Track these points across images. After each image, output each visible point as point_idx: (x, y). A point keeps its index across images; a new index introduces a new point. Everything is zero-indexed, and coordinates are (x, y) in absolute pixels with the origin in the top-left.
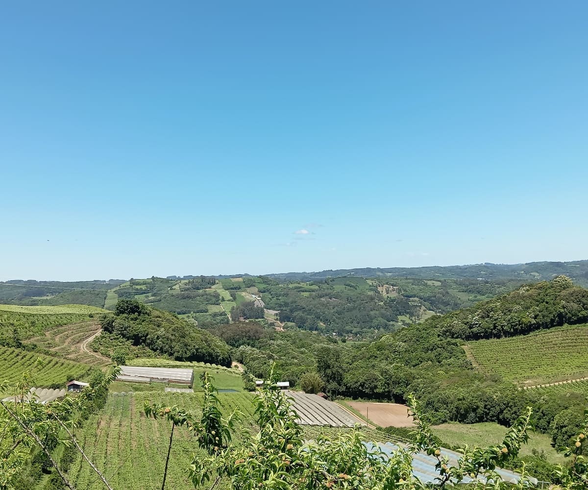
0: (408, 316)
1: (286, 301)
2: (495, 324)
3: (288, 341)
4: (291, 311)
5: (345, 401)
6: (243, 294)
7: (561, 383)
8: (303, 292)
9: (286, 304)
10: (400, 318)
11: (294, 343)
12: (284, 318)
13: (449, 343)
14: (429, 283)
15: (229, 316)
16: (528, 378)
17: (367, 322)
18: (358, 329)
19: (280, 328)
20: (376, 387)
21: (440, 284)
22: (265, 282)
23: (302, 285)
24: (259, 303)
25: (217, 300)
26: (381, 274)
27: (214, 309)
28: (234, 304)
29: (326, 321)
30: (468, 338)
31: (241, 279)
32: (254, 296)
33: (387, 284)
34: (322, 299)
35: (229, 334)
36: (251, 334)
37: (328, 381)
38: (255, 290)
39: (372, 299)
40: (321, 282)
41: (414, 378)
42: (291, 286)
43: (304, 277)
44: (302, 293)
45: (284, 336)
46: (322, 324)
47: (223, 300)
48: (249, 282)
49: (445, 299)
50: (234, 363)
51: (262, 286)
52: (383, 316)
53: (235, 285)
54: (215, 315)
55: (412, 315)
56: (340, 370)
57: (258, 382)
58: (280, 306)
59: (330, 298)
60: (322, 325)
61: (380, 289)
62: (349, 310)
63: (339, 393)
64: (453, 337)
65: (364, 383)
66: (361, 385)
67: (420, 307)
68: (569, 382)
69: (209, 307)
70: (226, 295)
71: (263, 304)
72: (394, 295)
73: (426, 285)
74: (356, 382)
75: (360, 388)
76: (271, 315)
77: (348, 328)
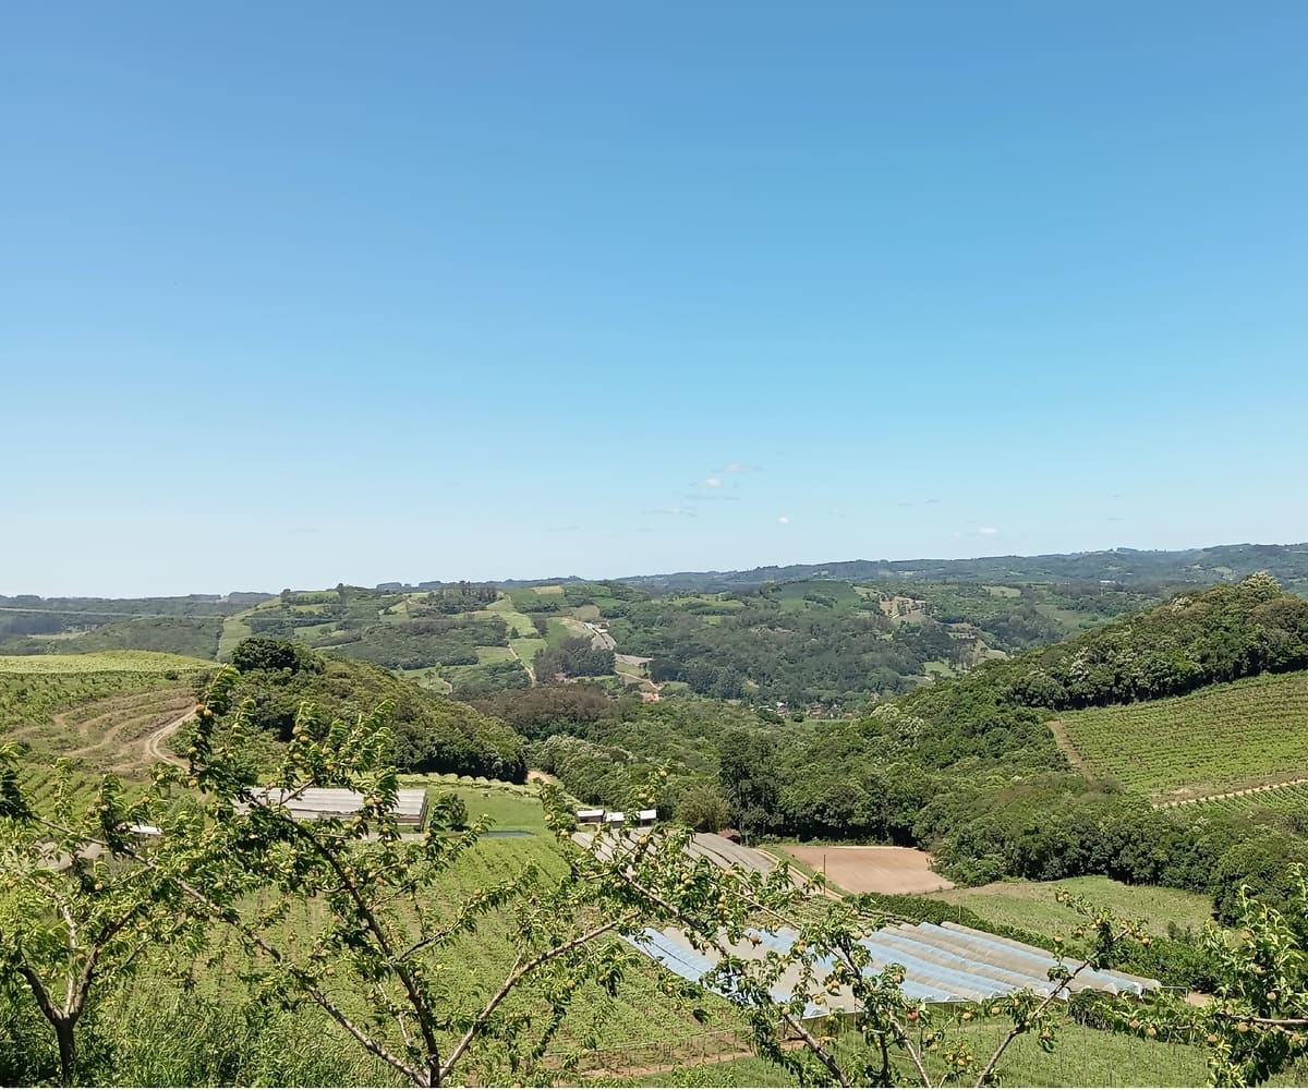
0: (947, 662)
1: (668, 636)
2: (1117, 675)
3: (665, 722)
4: (681, 657)
5: (782, 847)
6: (566, 621)
7: (1249, 792)
8: (707, 614)
9: (668, 643)
10: (929, 666)
11: (681, 726)
12: (660, 674)
13: (1020, 717)
14: (995, 591)
15: (530, 671)
16: (1183, 783)
17: (855, 677)
18: (834, 694)
19: (652, 694)
20: (850, 813)
21: (1017, 593)
22: (616, 596)
23: (704, 599)
24: (602, 640)
25: (500, 635)
26: (888, 574)
27: (491, 656)
28: (541, 643)
29: (760, 676)
30: (1060, 705)
31: (558, 589)
32: (590, 626)
33: (901, 594)
34: (752, 630)
35: (523, 710)
36: (580, 708)
37: (744, 805)
38: (592, 611)
39: (866, 627)
40: (750, 593)
41: (935, 791)
42: (679, 602)
43: (711, 583)
44: (705, 618)
45: (655, 712)
46: (751, 683)
47: (515, 635)
48: (579, 594)
49: (1030, 625)
50: (533, 775)
51: (611, 604)
52: (891, 664)
53: (543, 603)
54: (495, 670)
55: (955, 659)
56: (771, 782)
57: (581, 814)
58: (654, 646)
59: (772, 628)
60: (751, 685)
61: (884, 606)
62: (814, 652)
63: (770, 830)
64: (1029, 704)
65: (825, 807)
66: (818, 811)
67: (974, 642)
68: (1267, 788)
69: (481, 651)
70: (524, 624)
71: (612, 644)
72: (916, 618)
73: (987, 595)
74: (807, 805)
75: (817, 817)
76: (631, 667)
77: (810, 691)
